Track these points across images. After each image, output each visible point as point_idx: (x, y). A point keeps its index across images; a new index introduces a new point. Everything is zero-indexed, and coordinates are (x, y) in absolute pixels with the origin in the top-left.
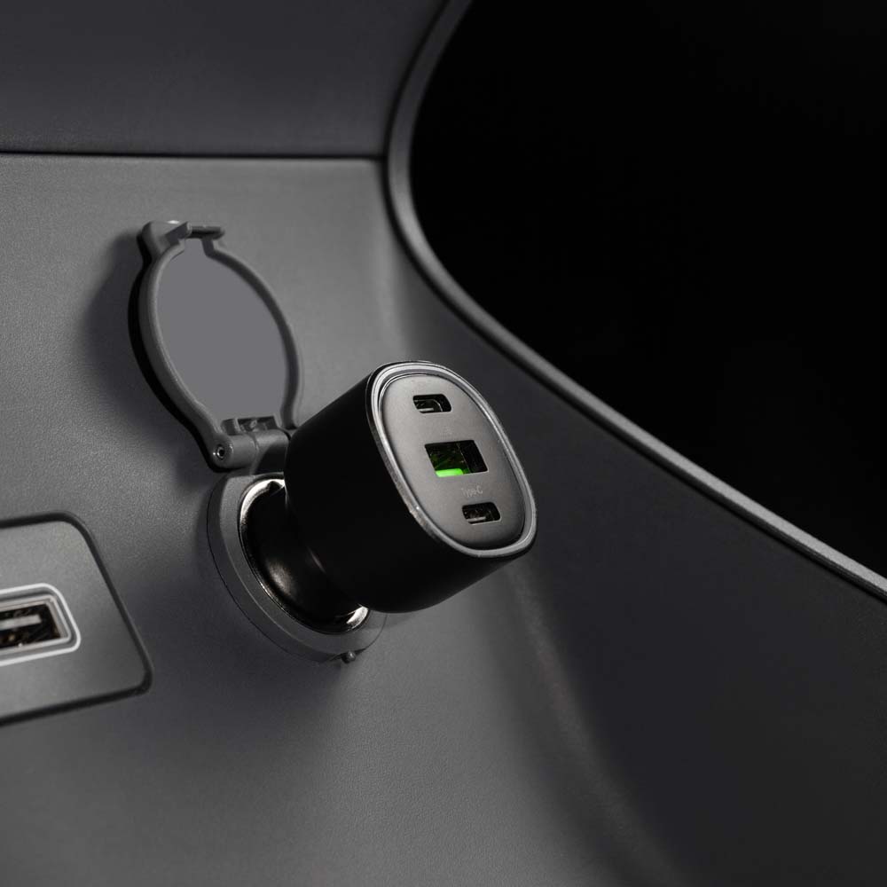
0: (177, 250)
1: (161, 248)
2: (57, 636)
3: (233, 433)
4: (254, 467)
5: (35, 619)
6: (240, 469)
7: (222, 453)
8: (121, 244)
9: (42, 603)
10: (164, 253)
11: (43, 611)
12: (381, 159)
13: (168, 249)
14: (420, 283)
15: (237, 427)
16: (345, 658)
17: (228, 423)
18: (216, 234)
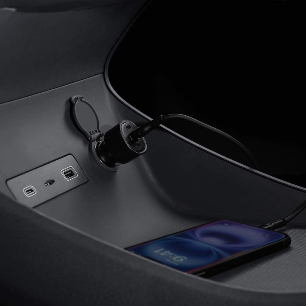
0: (77, 102)
1: (75, 102)
2: (74, 175)
3: (91, 134)
4: (96, 140)
5: (70, 172)
6: (94, 141)
7: (90, 138)
8: (67, 102)
9: (71, 169)
11: (71, 171)
12: (103, 73)
14: (113, 97)
15: (92, 133)
16: (115, 172)
17: (90, 132)
18: (82, 97)
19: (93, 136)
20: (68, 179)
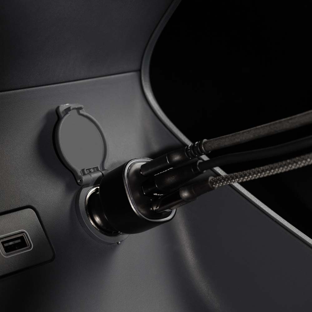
0: (67, 116)
1: (62, 115)
2: (25, 246)
3: (84, 174)
5: (19, 241)
6: (87, 185)
7: (80, 181)
9: (22, 235)
10: (63, 117)
11: (22, 238)
12: (139, 71)
13: (65, 115)
15: (86, 172)
16: (118, 243)
17: (83, 170)
18: (81, 108)
19: (85, 178)
20: (7, 255)
